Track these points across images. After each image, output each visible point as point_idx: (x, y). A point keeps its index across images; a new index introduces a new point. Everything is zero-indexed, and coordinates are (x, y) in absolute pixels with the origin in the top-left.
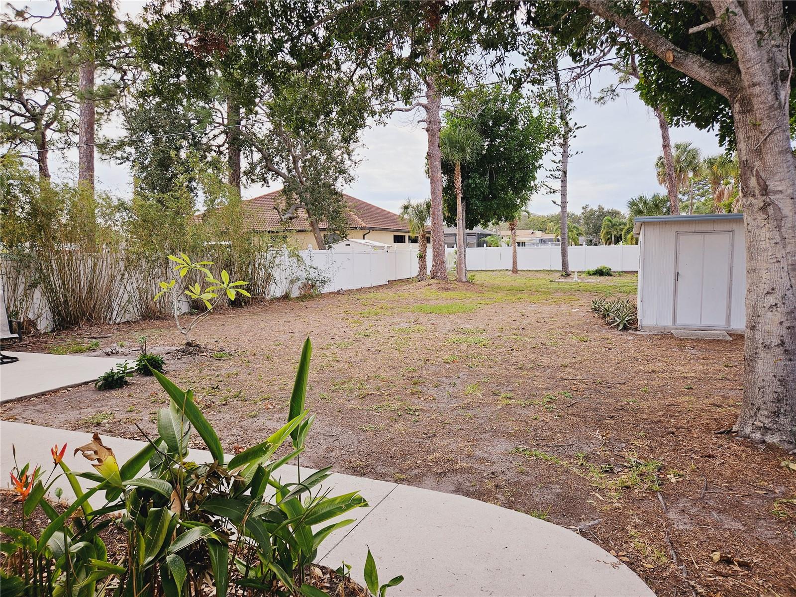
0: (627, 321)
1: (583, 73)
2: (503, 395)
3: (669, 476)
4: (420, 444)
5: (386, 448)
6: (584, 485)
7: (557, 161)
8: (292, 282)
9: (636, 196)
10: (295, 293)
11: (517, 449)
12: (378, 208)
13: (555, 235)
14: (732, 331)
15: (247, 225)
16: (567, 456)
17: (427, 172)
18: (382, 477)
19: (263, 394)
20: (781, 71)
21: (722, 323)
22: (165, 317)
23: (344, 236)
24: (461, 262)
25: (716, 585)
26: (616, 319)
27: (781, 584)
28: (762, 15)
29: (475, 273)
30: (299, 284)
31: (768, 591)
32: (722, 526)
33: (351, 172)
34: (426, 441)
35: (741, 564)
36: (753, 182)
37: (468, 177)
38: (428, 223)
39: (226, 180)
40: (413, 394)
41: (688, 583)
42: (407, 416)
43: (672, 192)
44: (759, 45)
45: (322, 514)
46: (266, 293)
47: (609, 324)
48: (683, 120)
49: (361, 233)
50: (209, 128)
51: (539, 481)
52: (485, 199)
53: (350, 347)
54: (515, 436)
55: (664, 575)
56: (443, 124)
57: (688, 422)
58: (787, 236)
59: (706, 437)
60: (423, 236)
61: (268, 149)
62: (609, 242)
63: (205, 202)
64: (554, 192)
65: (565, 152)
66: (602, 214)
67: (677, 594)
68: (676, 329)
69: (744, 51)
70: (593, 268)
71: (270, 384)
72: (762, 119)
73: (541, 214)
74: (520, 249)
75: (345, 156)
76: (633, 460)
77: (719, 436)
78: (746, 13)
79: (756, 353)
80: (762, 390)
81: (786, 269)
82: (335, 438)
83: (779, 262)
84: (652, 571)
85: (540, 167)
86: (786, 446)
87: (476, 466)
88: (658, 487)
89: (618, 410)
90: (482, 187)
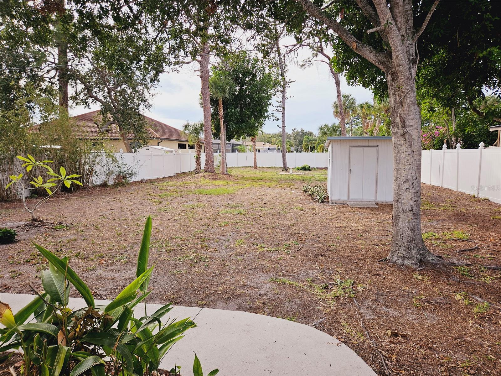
0: (323, 197)
1: (293, 49)
2: (259, 245)
3: (358, 288)
4: (212, 280)
5: (190, 285)
6: (313, 297)
7: (279, 101)
8: (108, 174)
9: (323, 124)
10: (111, 182)
11: (272, 279)
12: (167, 125)
13: (277, 145)
14: (378, 202)
15: (74, 134)
16: (301, 281)
17: (201, 104)
18: (189, 304)
19: (97, 254)
20: (412, 59)
21: (373, 198)
22: (12, 200)
23: (145, 144)
24: (224, 161)
25: (392, 349)
26: (317, 196)
27: (424, 345)
28: (404, 26)
29: (231, 169)
30: (114, 175)
31: (418, 350)
32: (389, 315)
33: (150, 101)
34: (215, 278)
35: (403, 336)
36: (398, 120)
37: (227, 108)
38: (202, 136)
39: (57, 103)
40: (202, 248)
41: (378, 350)
42: (201, 262)
43: (342, 122)
44: (403, 43)
45: (168, 335)
46: (90, 182)
47: (313, 199)
48: (355, 82)
49: (157, 141)
50: (44, 65)
51: (288, 297)
52: (237, 122)
53: (156, 218)
54: (270, 271)
55: (364, 347)
56: (210, 74)
57: (363, 256)
58: (414, 150)
59: (374, 264)
60: (198, 145)
61: (89, 82)
62: (307, 150)
63: (41, 117)
64: (278, 120)
65: (284, 96)
66: (303, 134)
67: (373, 358)
68: (350, 202)
69: (395, 46)
70: (300, 166)
71: (101, 246)
72: (403, 85)
73: (269, 133)
74: (257, 154)
75: (145, 90)
76: (338, 280)
77: (380, 262)
78: (397, 24)
79: (399, 216)
80: (402, 236)
81: (414, 168)
82: (154, 280)
83: (411, 164)
84: (357, 346)
85: (270, 104)
86: (415, 266)
87: (249, 291)
88: (354, 295)
89: (325, 251)
90: (236, 115)
